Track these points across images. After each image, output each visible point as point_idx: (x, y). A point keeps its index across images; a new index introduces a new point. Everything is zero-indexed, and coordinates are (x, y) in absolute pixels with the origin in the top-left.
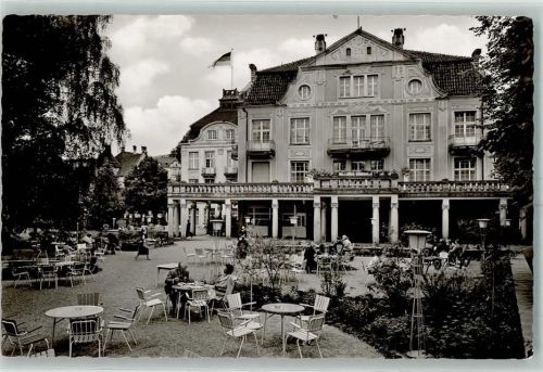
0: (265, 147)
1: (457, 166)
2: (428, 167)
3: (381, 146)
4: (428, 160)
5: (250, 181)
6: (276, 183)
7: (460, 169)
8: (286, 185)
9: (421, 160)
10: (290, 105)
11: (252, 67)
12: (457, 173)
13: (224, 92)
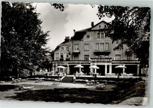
0: (77, 51)
1: (127, 57)
2: (120, 57)
3: (108, 51)
4: (120, 55)
5: (74, 60)
6: (80, 60)
7: (128, 58)
8: (83, 61)
9: (118, 55)
10: (84, 40)
11: (74, 30)
12: (127, 58)
13: (66, 37)
